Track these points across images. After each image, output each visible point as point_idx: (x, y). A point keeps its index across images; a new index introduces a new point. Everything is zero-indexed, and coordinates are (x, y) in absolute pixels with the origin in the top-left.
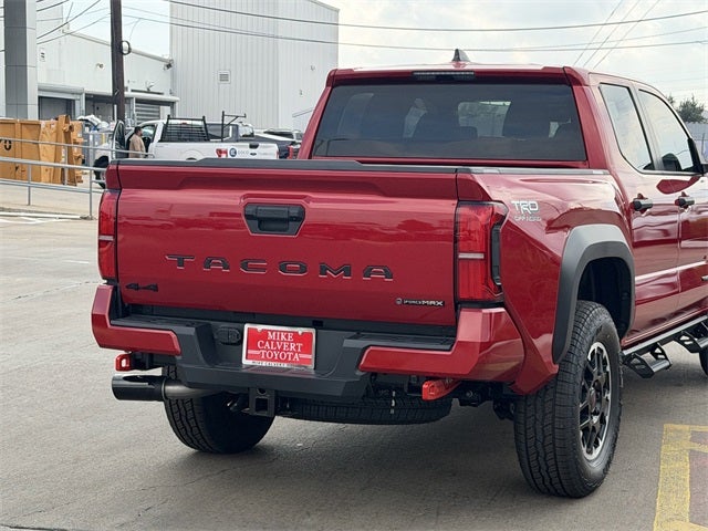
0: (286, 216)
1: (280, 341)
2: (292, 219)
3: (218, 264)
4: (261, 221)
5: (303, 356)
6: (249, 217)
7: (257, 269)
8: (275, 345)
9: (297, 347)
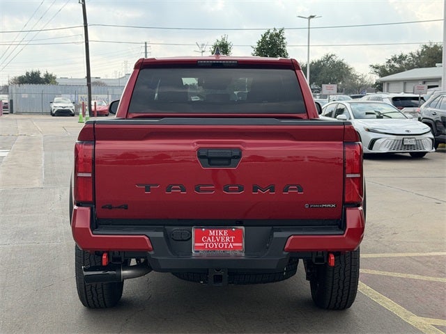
0: (229, 155)
1: (218, 236)
2: (234, 157)
3: (178, 189)
4: (210, 159)
5: (234, 244)
6: (201, 157)
7: (205, 190)
8: (215, 239)
9: (230, 239)
